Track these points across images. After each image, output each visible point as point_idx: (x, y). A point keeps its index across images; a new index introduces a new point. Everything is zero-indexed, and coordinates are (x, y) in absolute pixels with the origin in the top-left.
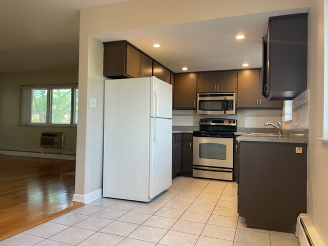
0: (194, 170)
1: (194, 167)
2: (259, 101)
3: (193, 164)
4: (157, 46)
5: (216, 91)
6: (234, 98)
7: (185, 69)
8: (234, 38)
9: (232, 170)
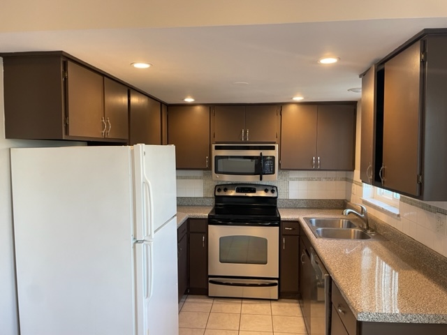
0: (210, 284)
1: (210, 279)
2: (317, 160)
3: (209, 274)
4: (141, 66)
5: (245, 139)
6: (275, 153)
7: (189, 100)
8: (316, 62)
9: (277, 282)
